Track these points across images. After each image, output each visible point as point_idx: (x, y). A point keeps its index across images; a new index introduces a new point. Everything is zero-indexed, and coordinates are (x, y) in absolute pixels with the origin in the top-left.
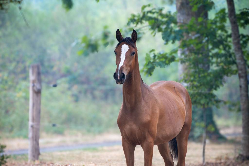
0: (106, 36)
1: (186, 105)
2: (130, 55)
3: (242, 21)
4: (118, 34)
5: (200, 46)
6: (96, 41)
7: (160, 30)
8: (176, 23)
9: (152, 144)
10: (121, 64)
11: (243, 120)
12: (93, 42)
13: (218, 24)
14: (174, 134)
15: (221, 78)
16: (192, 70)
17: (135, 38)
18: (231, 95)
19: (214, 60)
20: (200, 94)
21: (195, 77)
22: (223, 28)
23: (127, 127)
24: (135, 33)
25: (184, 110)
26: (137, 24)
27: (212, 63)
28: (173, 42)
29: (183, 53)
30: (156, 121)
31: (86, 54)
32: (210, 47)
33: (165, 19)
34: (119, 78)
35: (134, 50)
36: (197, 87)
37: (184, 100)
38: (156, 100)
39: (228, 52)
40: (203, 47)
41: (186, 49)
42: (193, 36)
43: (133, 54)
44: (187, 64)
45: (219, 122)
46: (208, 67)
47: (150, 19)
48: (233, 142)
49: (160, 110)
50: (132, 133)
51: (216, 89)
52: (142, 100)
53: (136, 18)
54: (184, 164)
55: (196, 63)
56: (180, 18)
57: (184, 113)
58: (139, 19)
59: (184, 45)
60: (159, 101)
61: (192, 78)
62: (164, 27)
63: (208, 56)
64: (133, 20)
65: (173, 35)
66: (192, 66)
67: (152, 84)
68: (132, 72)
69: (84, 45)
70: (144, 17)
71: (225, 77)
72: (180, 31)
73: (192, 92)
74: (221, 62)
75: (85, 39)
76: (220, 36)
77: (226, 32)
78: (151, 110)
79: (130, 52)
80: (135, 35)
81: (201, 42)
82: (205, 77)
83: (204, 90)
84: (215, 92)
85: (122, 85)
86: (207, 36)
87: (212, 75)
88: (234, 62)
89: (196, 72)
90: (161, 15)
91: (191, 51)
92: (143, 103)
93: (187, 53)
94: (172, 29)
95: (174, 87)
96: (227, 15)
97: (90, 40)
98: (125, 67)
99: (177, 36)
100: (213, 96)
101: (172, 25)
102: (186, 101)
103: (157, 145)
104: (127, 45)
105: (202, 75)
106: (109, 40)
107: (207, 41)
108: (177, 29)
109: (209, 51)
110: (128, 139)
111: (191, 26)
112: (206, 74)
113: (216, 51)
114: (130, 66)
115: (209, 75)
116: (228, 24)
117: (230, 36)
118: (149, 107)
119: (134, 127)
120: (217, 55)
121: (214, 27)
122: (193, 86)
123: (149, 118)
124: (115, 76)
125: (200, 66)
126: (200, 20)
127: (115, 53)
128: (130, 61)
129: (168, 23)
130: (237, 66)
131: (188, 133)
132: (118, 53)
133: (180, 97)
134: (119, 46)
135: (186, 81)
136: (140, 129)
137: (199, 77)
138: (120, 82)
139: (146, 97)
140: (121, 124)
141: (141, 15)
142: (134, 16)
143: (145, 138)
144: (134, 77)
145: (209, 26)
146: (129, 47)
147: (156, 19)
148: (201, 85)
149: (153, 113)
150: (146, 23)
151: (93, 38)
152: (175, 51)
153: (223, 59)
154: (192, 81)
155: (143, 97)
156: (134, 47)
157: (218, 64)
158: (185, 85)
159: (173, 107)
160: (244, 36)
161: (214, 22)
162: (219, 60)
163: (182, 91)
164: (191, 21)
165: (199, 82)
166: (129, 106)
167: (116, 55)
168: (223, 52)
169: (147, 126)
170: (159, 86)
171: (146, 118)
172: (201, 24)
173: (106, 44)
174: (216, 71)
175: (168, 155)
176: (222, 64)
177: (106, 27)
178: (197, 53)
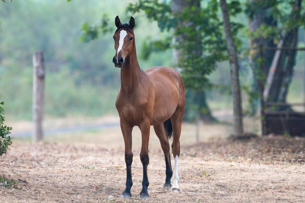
0: (105, 23)
1: (179, 89)
2: (128, 41)
3: (233, 10)
4: (117, 20)
5: (193, 33)
6: (96, 28)
7: (156, 19)
8: (170, 11)
9: (149, 125)
10: (120, 49)
11: (234, 103)
12: (92, 30)
13: (211, 13)
14: (169, 116)
15: (213, 63)
16: (186, 56)
17: (133, 24)
18: (222, 80)
19: (207, 46)
20: (194, 79)
21: (188, 63)
22: (214, 17)
23: (125, 109)
24: (132, 20)
25: (177, 94)
26: (134, 12)
27: (205, 50)
28: (168, 30)
29: (177, 40)
30: (152, 104)
31: (86, 41)
32: (203, 34)
33: (160, 9)
34: (117, 62)
35: (131, 36)
36: (191, 72)
37: (178, 84)
38: (152, 84)
39: (220, 39)
40: (196, 35)
41: (180, 36)
42: (187, 24)
43: (130, 39)
44: (181, 50)
45: (212, 105)
46: (201, 54)
47: (146, 8)
48: (225, 123)
49: (156, 94)
50: (130, 113)
51: (208, 74)
52: (139, 83)
53: (133, 7)
54: (178, 144)
55: (190, 50)
56: (175, 8)
57: (177, 96)
58: (136, 8)
59: (179, 33)
60: (154, 85)
61: (186, 64)
62: (159, 15)
63: (200, 43)
64: (130, 9)
65: (168, 23)
66: (186, 52)
67: (148, 69)
68: (130, 56)
69: (84, 32)
70: (141, 6)
71: (218, 63)
72: (174, 19)
73: (186, 76)
74: (214, 48)
75: (86, 27)
76: (213, 24)
77: (218, 20)
78: (147, 93)
79: (128, 37)
80: (133, 22)
81: (194, 30)
82: (198, 62)
83: (198, 75)
84: (207, 76)
85: (120, 68)
86: (200, 24)
87: (204, 61)
88: (225, 49)
89: (189, 58)
90: (157, 4)
91: (185, 38)
92: (140, 86)
93: (181, 40)
94: (167, 18)
95: (168, 72)
96: (219, 4)
97: (90, 28)
98: (123, 52)
99: (172, 24)
100: (206, 80)
101: (167, 14)
102: (180, 86)
103: (153, 126)
104: (125, 31)
105: (195, 60)
106: (108, 27)
107: (200, 29)
108: (172, 17)
109: (202, 38)
110: (126, 120)
111: (185, 15)
112: (199, 60)
113: (208, 38)
114: (128, 50)
115: (202, 60)
116: (219, 12)
117: (221, 24)
118: (146, 90)
119: (132, 108)
120: (210, 42)
121: (206, 15)
122: (187, 71)
123: (146, 101)
124: (114, 60)
125: (194, 52)
126: (194, 8)
127: (114, 38)
128: (128, 46)
129: (163, 12)
130: (229, 52)
131: (182, 115)
132: (116, 38)
133: (174, 82)
134: (118, 32)
135: (180, 66)
136: (137, 111)
137: (193, 63)
138: (119, 66)
139: (142, 81)
140: (119, 106)
141: (138, 5)
142: (131, 5)
143: (142, 120)
144: (132, 60)
145: (202, 15)
146: (127, 33)
147: (152, 8)
148: (194, 70)
149: (149, 96)
150: (142, 12)
151: (93, 26)
152: (170, 39)
153: (215, 45)
154: (186, 66)
155: (140, 81)
156: (132, 33)
157: (210, 50)
158: (180, 70)
159: (167, 91)
160: (234, 24)
161: (207, 11)
162: (211, 46)
163: (175, 76)
164: (185, 10)
165: (193, 67)
166: (126, 88)
167: (115, 40)
168: (214, 39)
169: (144, 108)
170: (154, 72)
171: (143, 100)
172: (195, 12)
173: (105, 32)
174: (209, 57)
175: (163, 135)
176: (214, 51)
177: (105, 16)
178: (191, 39)
